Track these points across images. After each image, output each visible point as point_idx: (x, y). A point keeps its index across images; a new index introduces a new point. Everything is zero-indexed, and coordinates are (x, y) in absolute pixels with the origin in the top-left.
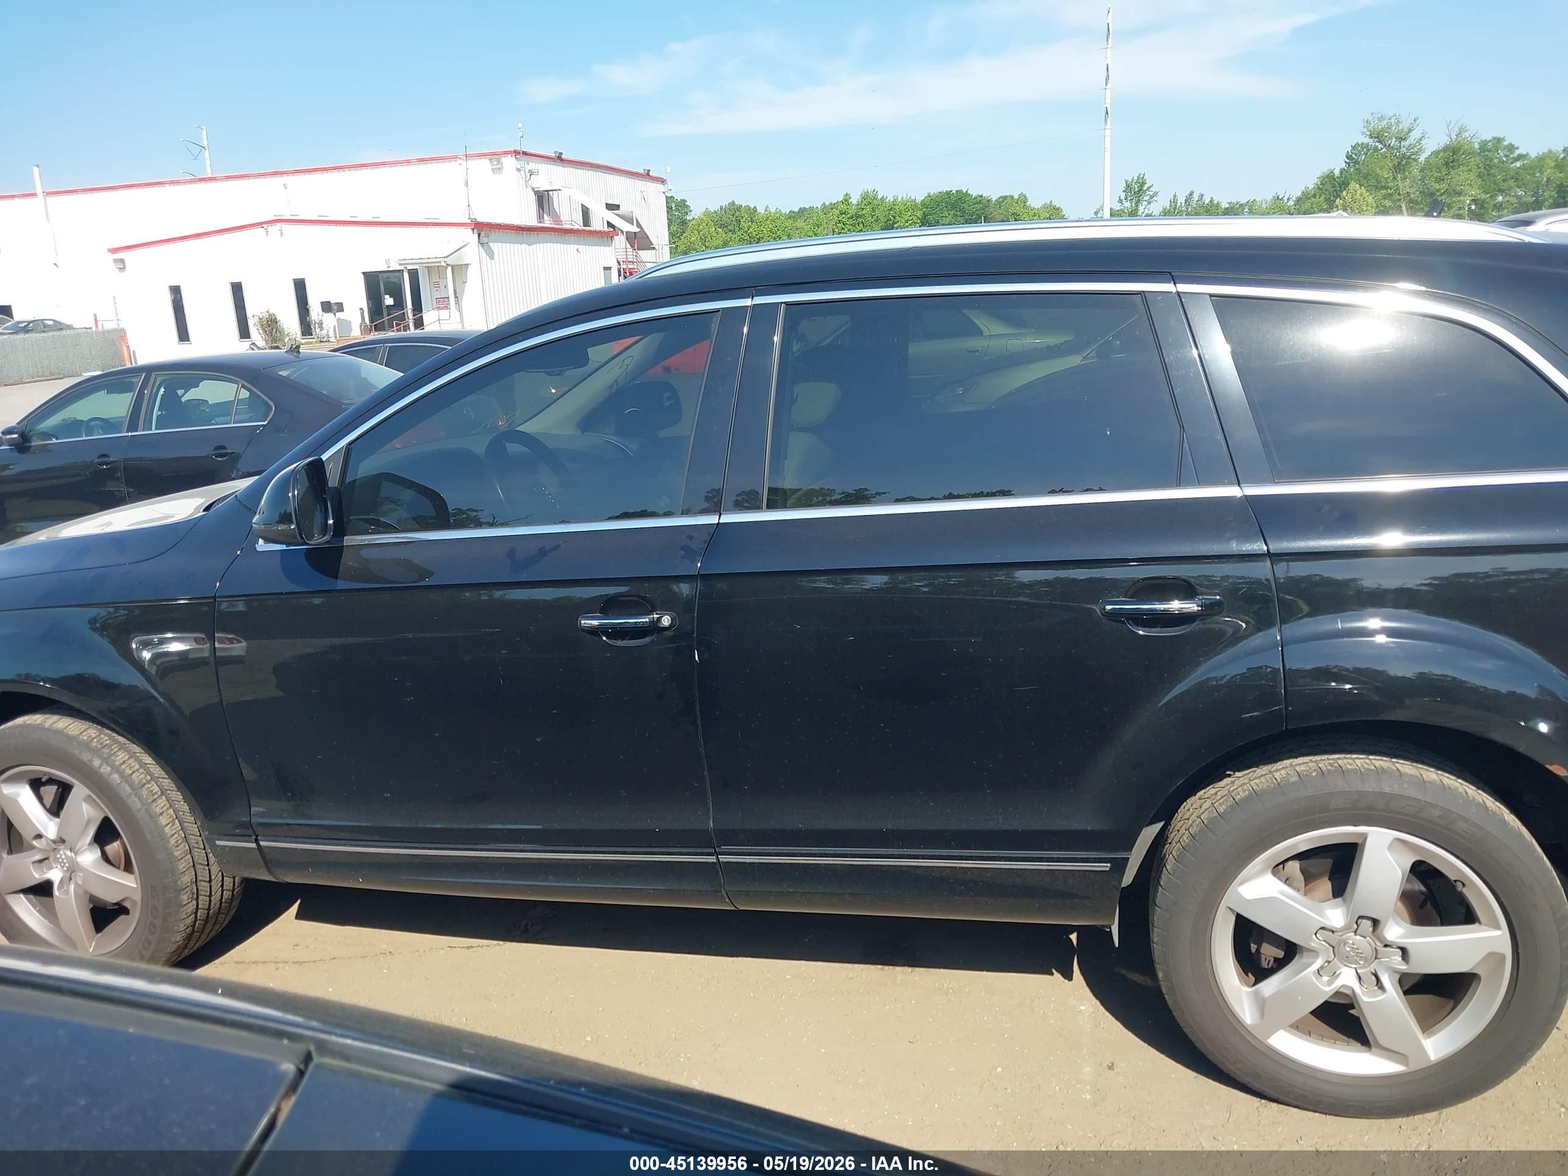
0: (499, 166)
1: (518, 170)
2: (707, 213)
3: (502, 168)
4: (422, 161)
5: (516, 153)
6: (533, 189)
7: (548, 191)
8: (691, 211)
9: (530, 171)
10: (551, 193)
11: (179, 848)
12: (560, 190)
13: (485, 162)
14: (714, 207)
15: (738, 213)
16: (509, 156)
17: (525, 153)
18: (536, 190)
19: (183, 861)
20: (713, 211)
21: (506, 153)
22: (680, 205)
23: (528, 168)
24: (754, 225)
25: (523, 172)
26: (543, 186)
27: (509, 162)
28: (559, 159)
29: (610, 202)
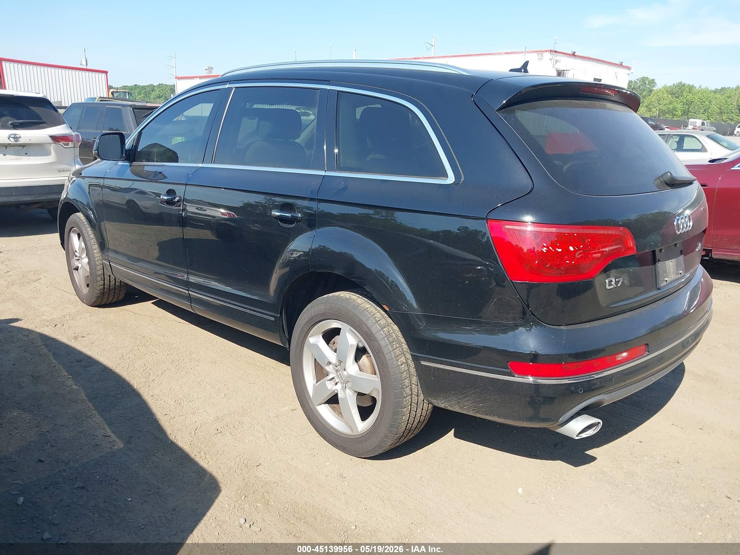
0: (542, 57)
1: (551, 59)
2: (665, 87)
3: (543, 58)
4: (506, 53)
5: (551, 51)
6: (556, 69)
7: (564, 70)
8: (656, 85)
9: (556, 60)
10: (565, 71)
11: (99, 262)
12: (569, 70)
13: (535, 55)
14: (670, 84)
15: (683, 88)
16: (547, 52)
17: (555, 52)
18: (558, 69)
19: (99, 266)
20: (668, 86)
21: (546, 51)
22: (651, 82)
23: (556, 58)
24: (691, 95)
25: (552, 61)
26: (561, 69)
27: (547, 55)
28: (574, 55)
29: (597, 78)
